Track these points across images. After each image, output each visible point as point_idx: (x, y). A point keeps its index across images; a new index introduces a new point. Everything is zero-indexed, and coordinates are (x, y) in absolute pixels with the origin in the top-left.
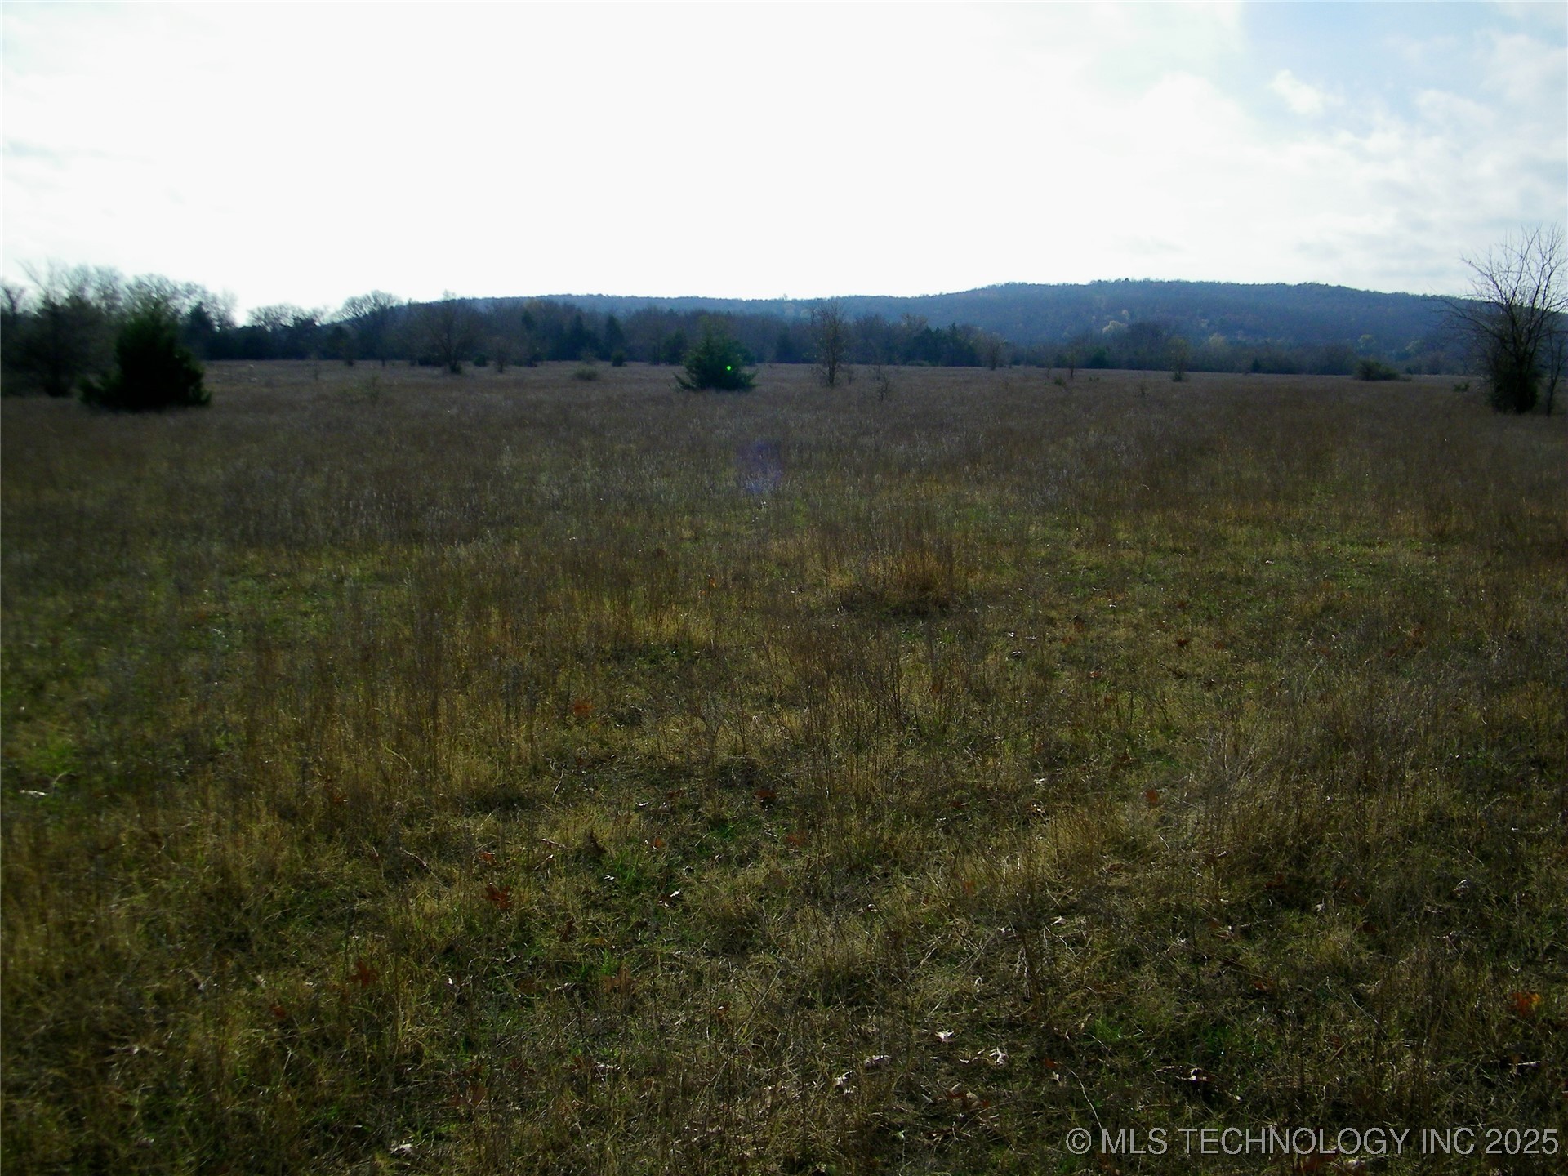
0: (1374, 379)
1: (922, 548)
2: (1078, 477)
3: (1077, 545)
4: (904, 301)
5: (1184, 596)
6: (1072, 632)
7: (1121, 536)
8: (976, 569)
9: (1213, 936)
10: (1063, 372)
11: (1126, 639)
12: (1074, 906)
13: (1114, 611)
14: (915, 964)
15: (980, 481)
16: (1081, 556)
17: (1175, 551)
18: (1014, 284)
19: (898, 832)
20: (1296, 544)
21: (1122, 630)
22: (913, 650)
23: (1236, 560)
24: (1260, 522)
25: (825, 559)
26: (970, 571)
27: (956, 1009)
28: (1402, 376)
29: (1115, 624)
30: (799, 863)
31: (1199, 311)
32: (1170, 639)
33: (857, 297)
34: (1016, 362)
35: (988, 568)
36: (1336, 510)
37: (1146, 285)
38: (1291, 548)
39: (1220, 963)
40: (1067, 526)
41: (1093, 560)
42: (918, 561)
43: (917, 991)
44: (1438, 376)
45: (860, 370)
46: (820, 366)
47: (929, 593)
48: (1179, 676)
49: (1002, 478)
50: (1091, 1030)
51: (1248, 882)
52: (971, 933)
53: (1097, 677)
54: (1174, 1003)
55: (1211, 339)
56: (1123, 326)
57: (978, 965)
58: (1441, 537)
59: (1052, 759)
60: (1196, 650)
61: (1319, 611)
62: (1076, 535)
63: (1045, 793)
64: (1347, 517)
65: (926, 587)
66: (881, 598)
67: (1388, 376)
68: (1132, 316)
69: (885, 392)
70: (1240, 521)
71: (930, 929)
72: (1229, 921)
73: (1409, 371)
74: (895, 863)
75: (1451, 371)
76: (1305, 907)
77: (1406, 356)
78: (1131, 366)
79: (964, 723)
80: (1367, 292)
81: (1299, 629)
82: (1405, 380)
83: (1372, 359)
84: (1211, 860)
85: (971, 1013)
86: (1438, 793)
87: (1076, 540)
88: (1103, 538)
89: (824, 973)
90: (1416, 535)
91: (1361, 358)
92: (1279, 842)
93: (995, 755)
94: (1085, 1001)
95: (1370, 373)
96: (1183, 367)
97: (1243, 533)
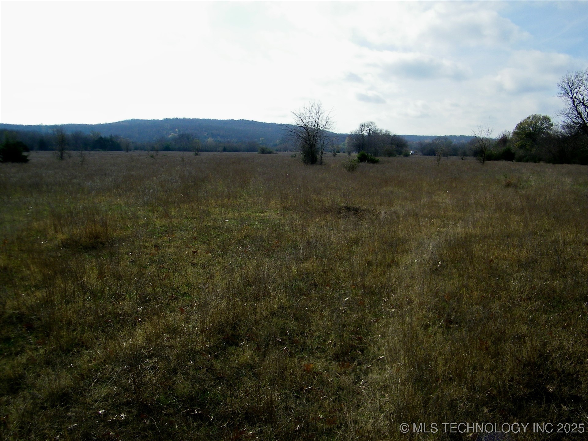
0: (265, 153)
1: (95, 222)
2: (157, 192)
3: (157, 218)
4: (91, 126)
5: (195, 235)
6: (154, 251)
7: (173, 214)
8: (117, 229)
9: (204, 359)
10: (154, 153)
11: (174, 252)
12: (153, 355)
13: (170, 242)
14: (90, 385)
15: (120, 195)
16: (158, 222)
17: (194, 218)
18: (134, 120)
19: (84, 334)
20: (236, 214)
21: (172, 249)
22: (91, 262)
23: (215, 220)
24: (224, 206)
25: (55, 229)
26: (115, 230)
27: (107, 401)
28: (274, 152)
29: (170, 247)
30: (42, 351)
31: (204, 129)
32: (190, 251)
33: (72, 124)
34: (136, 149)
35: (121, 229)
36: (250, 201)
37: (184, 120)
38: (234, 215)
39: (206, 369)
40: (153, 211)
41: (162, 223)
42: (93, 227)
43: (90, 396)
44: (286, 152)
45: (73, 153)
46: (57, 152)
47: (98, 240)
48: (193, 264)
49: (128, 193)
50: (159, 401)
51: (216, 338)
52: (113, 370)
53: (163, 267)
54: (190, 386)
55: (208, 140)
56: (176, 135)
57: (115, 382)
58: (286, 208)
59: (144, 300)
60: (199, 254)
61: (243, 237)
62: (156, 214)
63: (142, 313)
64: (254, 203)
65: (97, 237)
66: (79, 243)
67: (270, 153)
68: (179, 131)
69: (83, 162)
70: (217, 206)
71: (96, 371)
72: (210, 353)
73: (277, 150)
74: (82, 346)
75: (291, 151)
76: (237, 345)
77: (276, 145)
78: (179, 150)
79: (110, 289)
80: (262, 123)
81: (236, 244)
82: (275, 153)
83: (264, 146)
84: (203, 332)
85: (112, 401)
86: (282, 299)
87: (156, 216)
88: (166, 215)
89: (51, 395)
90: (277, 208)
91: (261, 146)
92: (227, 322)
93: (123, 300)
94: (156, 390)
95: (264, 151)
96: (198, 150)
97: (217, 210)
